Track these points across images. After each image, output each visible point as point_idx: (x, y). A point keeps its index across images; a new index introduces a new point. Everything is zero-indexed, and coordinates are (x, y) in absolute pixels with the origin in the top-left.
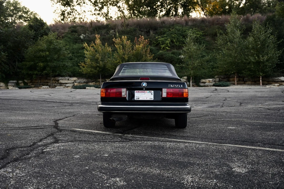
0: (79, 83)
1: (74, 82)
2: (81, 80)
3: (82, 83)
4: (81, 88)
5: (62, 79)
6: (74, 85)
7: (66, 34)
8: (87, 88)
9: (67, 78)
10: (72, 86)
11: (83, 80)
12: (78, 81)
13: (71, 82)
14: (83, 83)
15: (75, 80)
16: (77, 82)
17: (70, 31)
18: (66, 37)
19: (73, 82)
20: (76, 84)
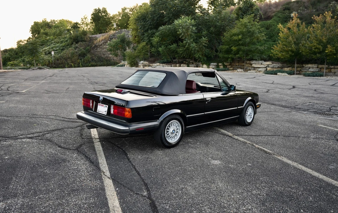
0: (273, 68)
1: (267, 67)
2: (275, 65)
3: (275, 68)
4: (272, 74)
5: (255, 63)
6: (267, 69)
7: (276, 13)
8: (278, 74)
9: (261, 62)
10: (264, 71)
11: (277, 65)
12: (272, 65)
13: (264, 67)
14: (277, 68)
15: (268, 65)
16: (271, 67)
17: (282, 9)
18: (276, 16)
19: (265, 67)
20: (268, 69)
